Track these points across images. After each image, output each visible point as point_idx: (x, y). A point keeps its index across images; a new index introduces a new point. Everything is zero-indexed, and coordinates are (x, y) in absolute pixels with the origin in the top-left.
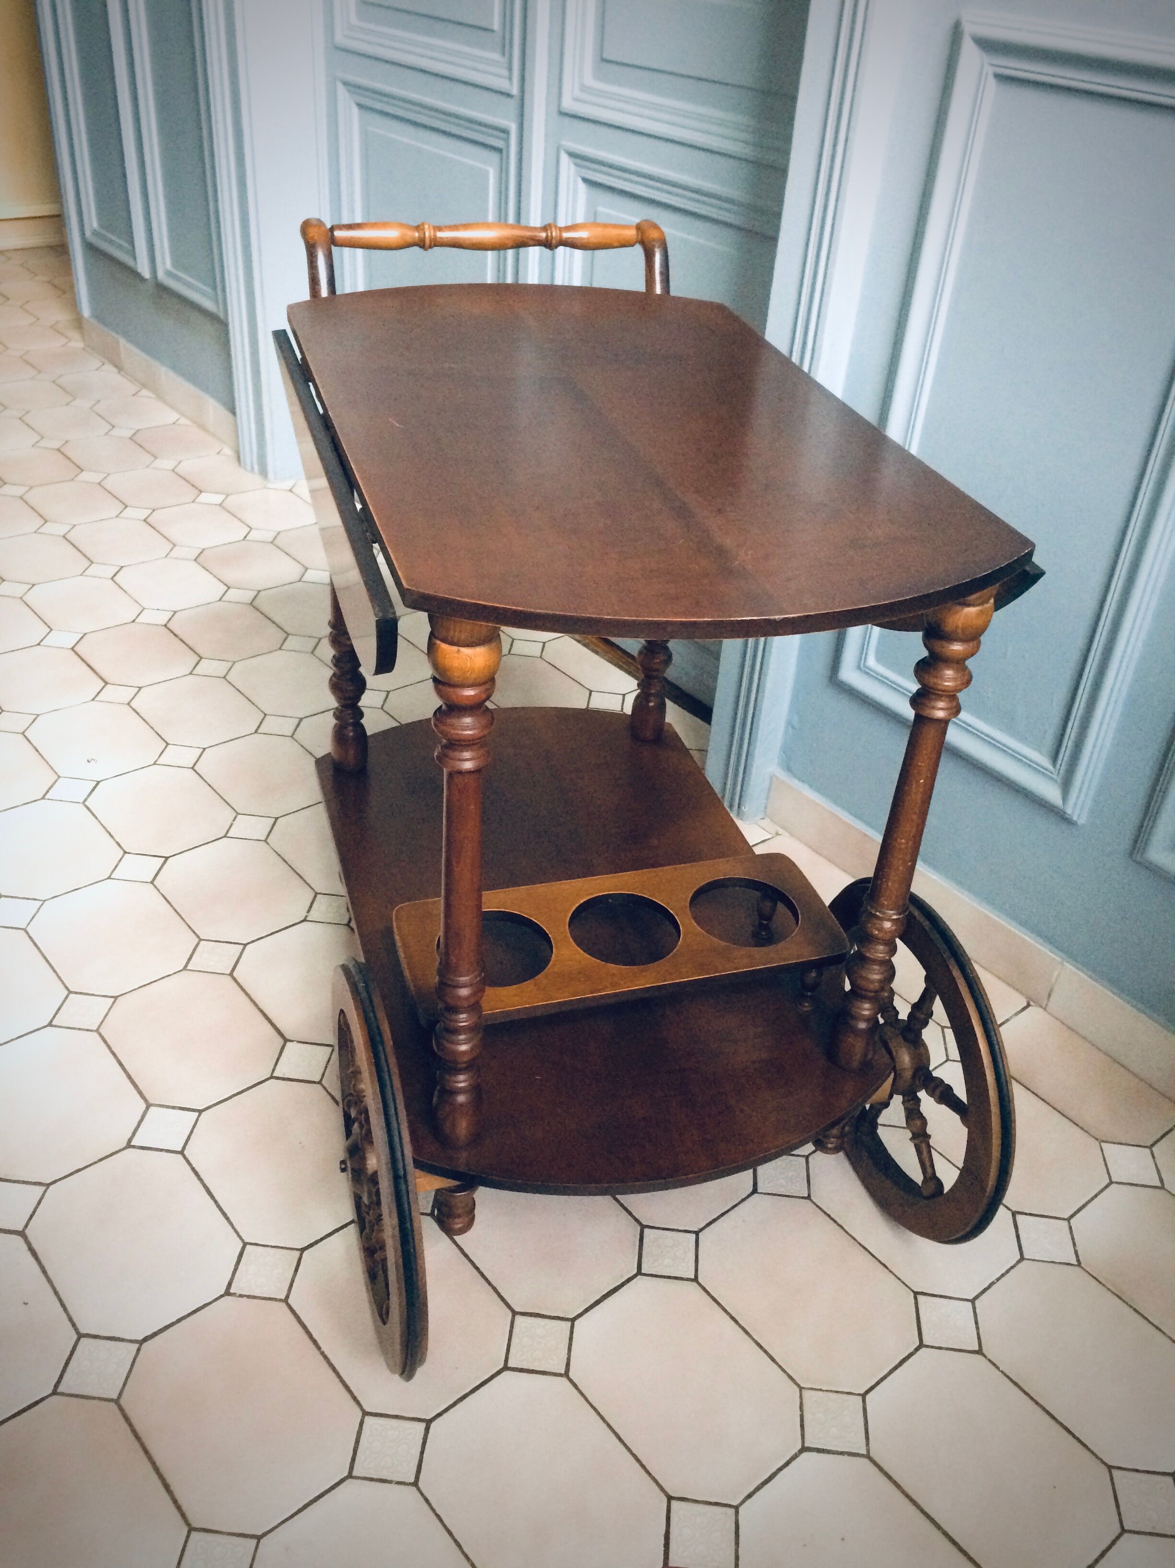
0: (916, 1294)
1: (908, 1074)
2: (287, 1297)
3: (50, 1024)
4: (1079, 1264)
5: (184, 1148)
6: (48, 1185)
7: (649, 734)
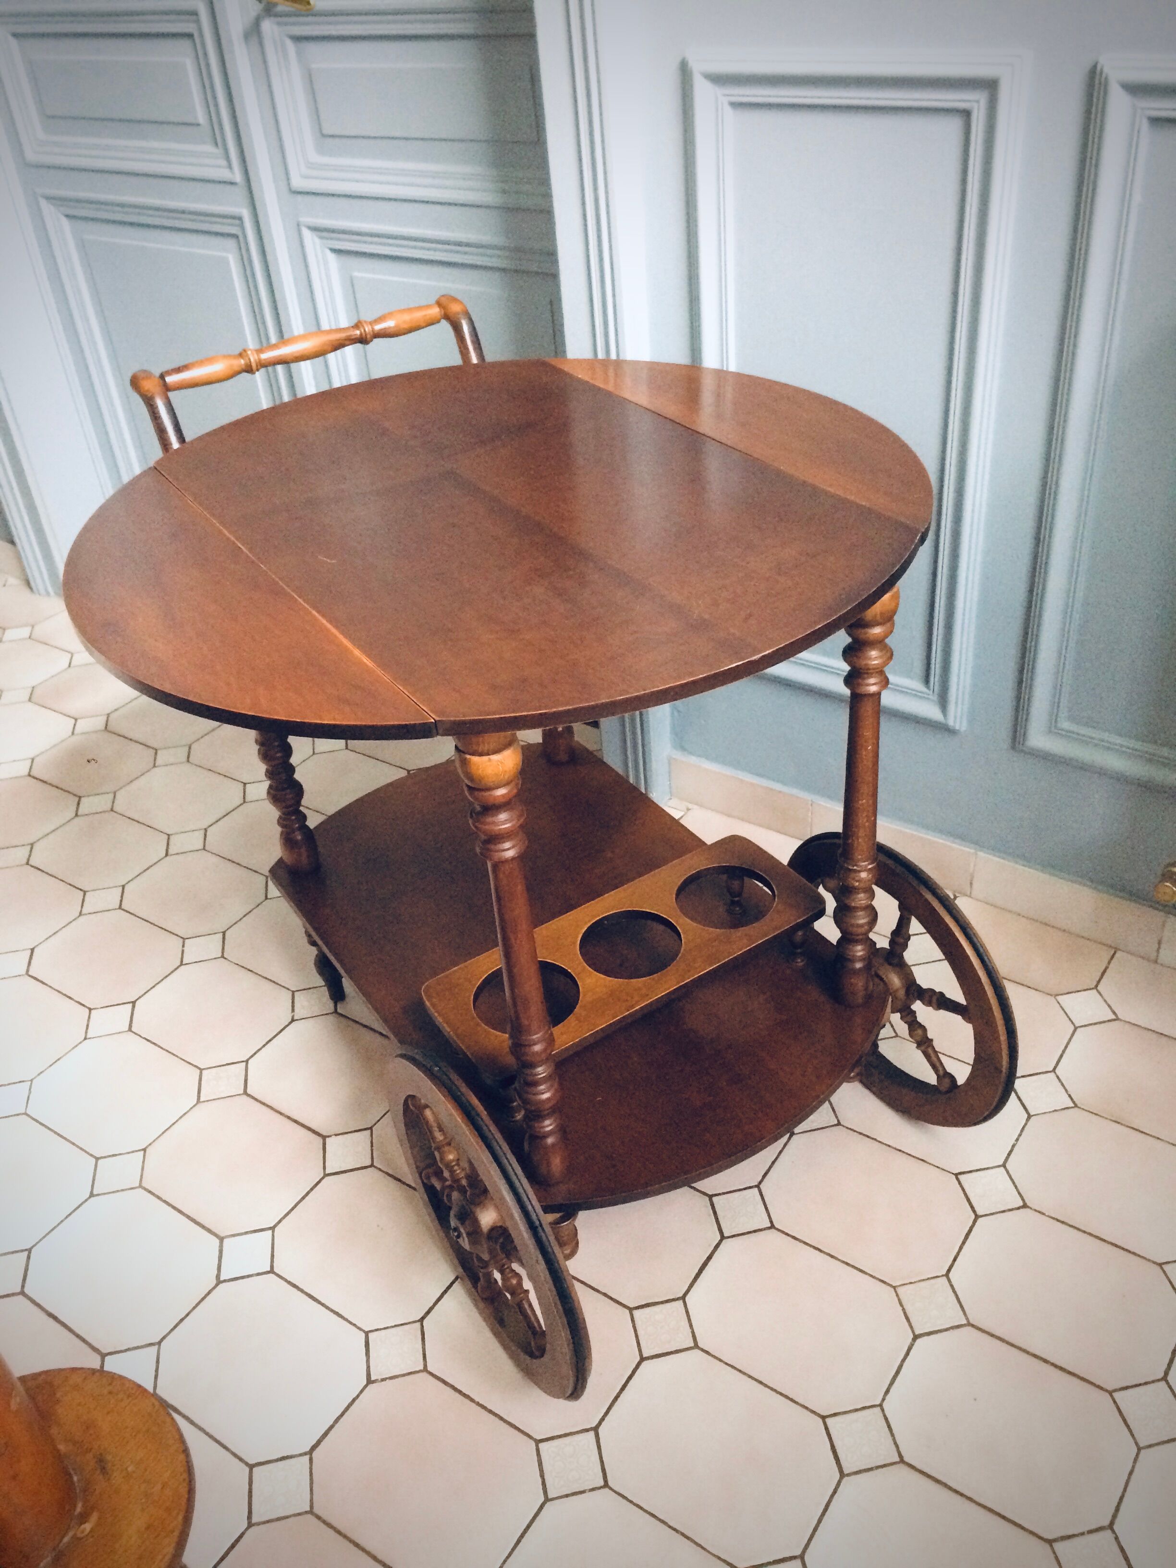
0: (956, 1175)
1: (901, 993)
2: (425, 1366)
3: (92, 1195)
4: (1076, 1106)
5: (272, 1267)
6: (159, 1343)
7: (563, 757)
